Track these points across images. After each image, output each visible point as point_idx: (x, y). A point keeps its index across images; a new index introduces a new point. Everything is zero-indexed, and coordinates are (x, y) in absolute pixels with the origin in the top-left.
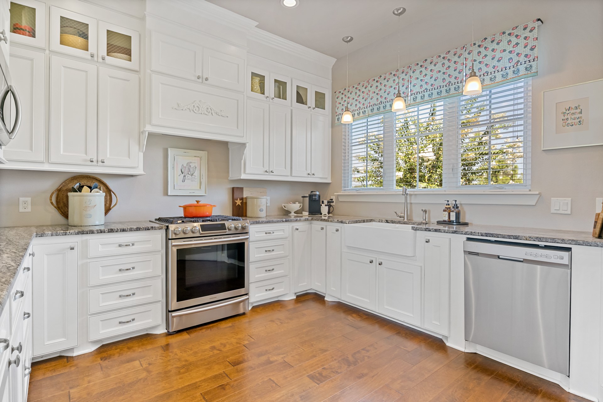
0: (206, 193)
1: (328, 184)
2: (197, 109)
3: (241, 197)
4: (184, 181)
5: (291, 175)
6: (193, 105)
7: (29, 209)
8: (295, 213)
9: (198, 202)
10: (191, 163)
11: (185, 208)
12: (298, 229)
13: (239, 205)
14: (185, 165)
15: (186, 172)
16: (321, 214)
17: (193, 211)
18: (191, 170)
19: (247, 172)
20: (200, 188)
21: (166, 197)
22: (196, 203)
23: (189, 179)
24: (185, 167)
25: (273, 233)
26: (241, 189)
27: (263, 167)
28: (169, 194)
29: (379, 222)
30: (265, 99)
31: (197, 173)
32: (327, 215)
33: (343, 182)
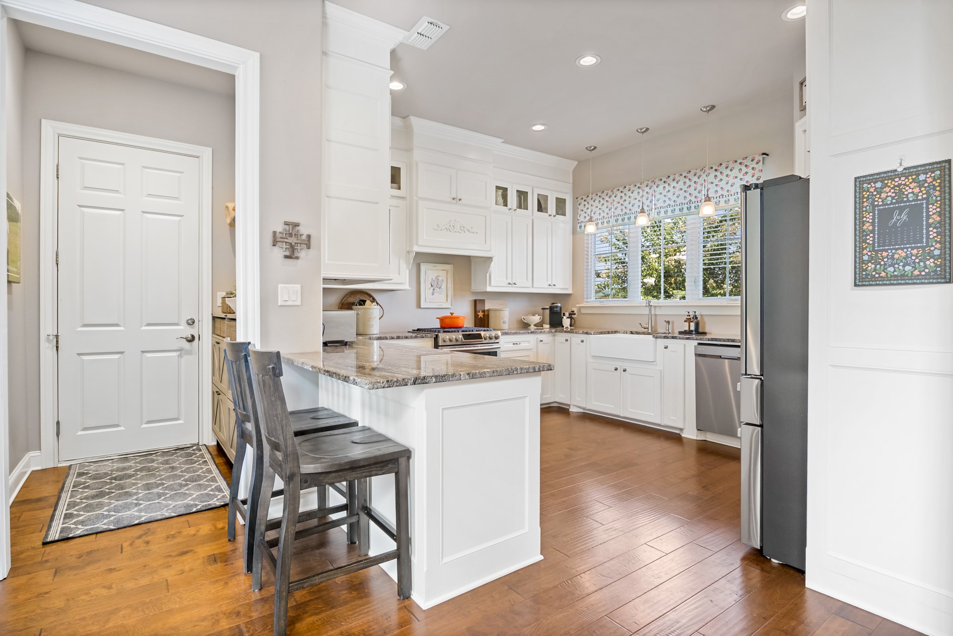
0: (452, 306)
1: (569, 295)
2: (453, 228)
3: (483, 309)
4: (433, 294)
5: (533, 287)
6: (449, 224)
8: (535, 325)
9: (452, 314)
10: (439, 276)
11: (442, 320)
12: (542, 341)
13: (481, 317)
14: (434, 279)
15: (435, 284)
16: (563, 327)
17: (448, 321)
18: (439, 283)
19: (493, 284)
20: (447, 301)
21: (419, 310)
22: (450, 315)
23: (437, 292)
24: (434, 281)
25: (520, 344)
26: (483, 301)
27: (507, 279)
28: (422, 307)
29: (624, 333)
30: (508, 211)
31: (444, 286)
32: (569, 327)
33: (585, 293)
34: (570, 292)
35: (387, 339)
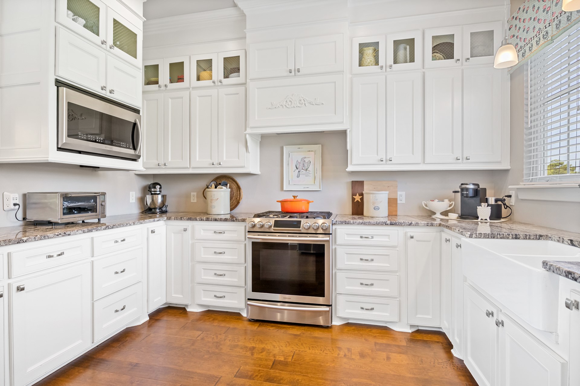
0: (320, 188)
2: (290, 103)
3: (360, 192)
4: (298, 176)
5: (424, 163)
6: (286, 100)
7: (195, 201)
8: (442, 214)
9: (294, 197)
10: (305, 158)
11: (283, 202)
12: (412, 237)
13: (358, 201)
14: (299, 161)
15: (300, 167)
16: (478, 218)
17: (290, 207)
18: (306, 165)
19: (354, 162)
20: (315, 183)
21: (283, 192)
22: (293, 198)
23: (303, 174)
24: (300, 163)
25: (372, 238)
26: (361, 183)
27: (378, 155)
28: (285, 189)
29: (558, 241)
30: (380, 70)
31: (311, 168)
32: (489, 220)
33: (525, 167)
34: (508, 167)
35: (203, 220)
